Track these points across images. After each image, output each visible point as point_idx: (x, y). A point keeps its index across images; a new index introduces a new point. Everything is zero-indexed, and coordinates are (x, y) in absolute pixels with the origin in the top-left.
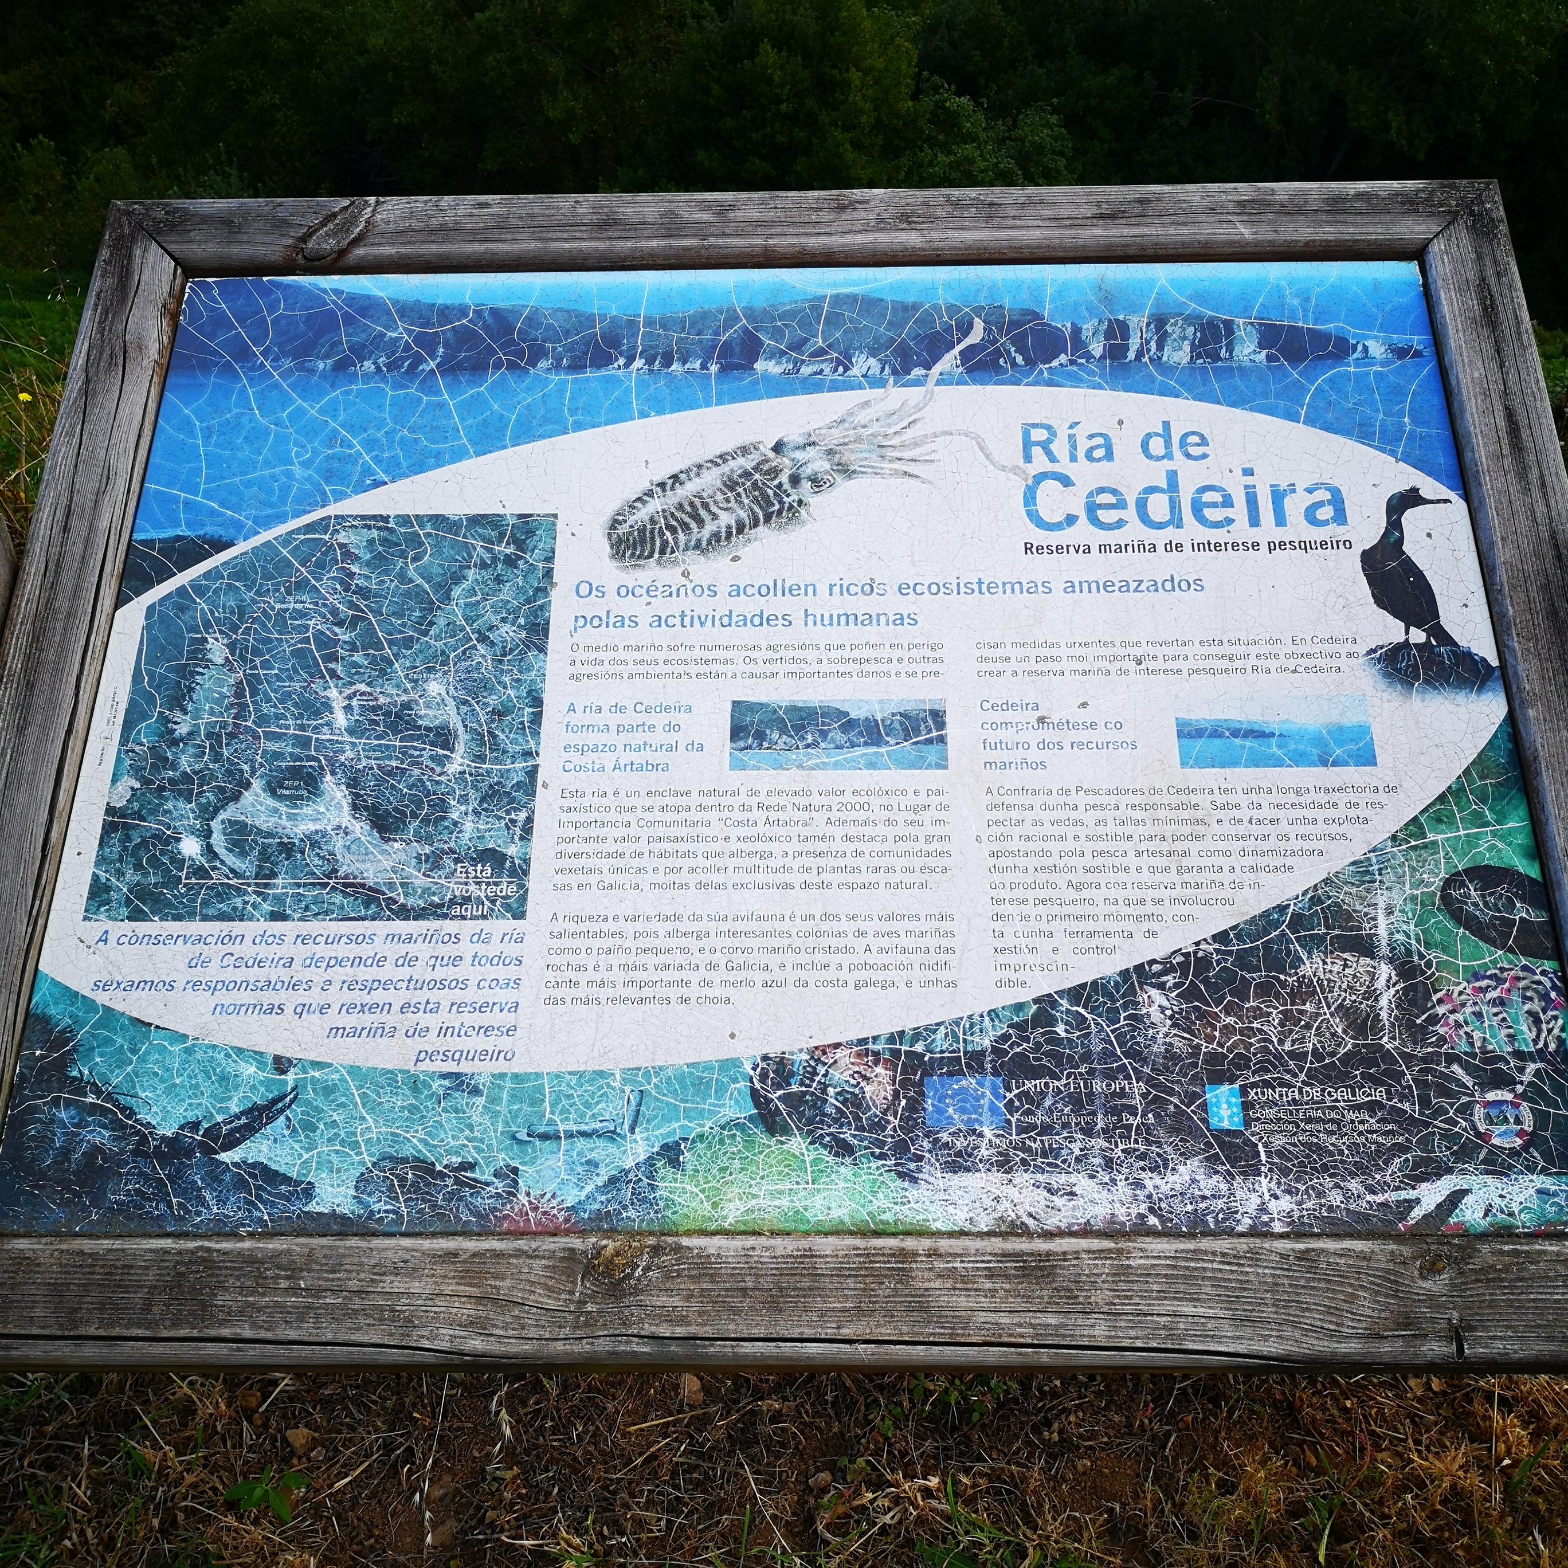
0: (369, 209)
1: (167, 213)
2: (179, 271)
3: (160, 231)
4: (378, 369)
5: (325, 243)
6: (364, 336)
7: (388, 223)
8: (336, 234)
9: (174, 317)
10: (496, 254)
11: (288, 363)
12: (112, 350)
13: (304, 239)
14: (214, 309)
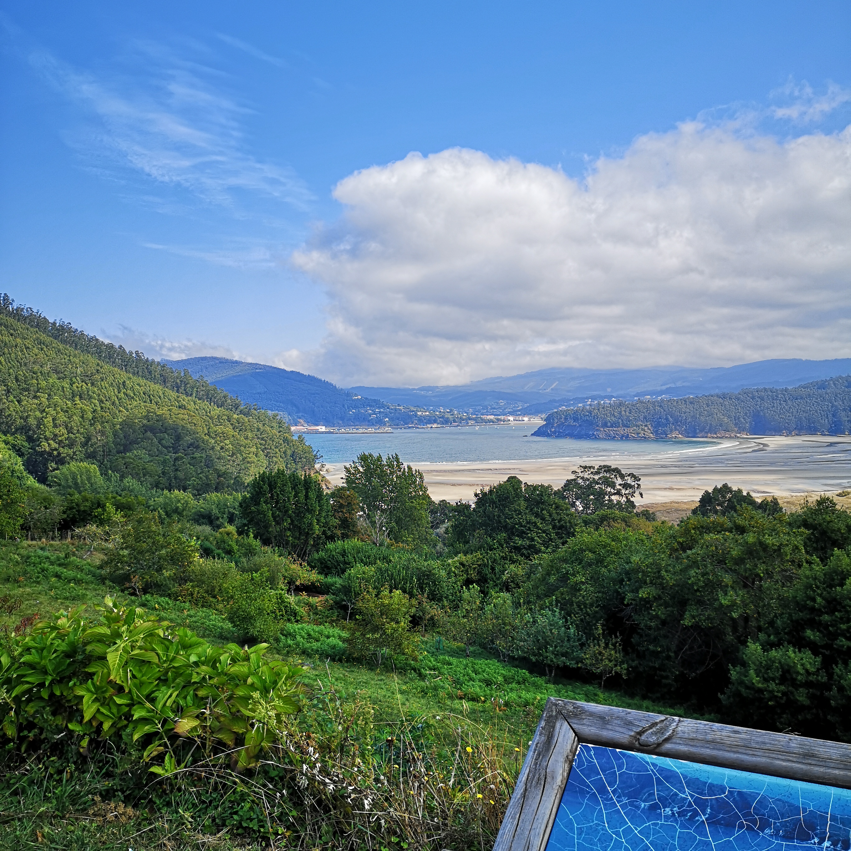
0: (675, 724)
1: (574, 708)
2: (576, 739)
3: (569, 717)
4: (673, 813)
5: (650, 738)
6: (667, 792)
7: (684, 733)
8: (656, 734)
9: (571, 762)
10: (743, 761)
11: (625, 800)
12: (540, 775)
13: (640, 733)
14: (591, 762)
